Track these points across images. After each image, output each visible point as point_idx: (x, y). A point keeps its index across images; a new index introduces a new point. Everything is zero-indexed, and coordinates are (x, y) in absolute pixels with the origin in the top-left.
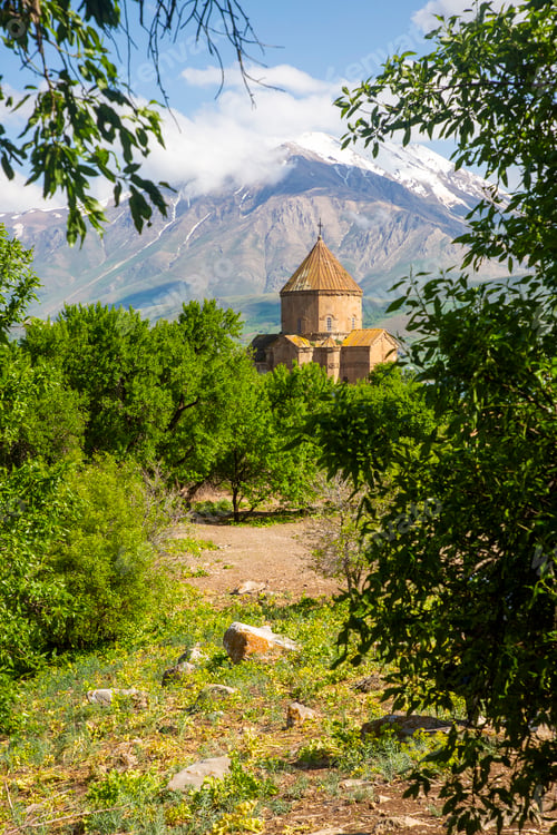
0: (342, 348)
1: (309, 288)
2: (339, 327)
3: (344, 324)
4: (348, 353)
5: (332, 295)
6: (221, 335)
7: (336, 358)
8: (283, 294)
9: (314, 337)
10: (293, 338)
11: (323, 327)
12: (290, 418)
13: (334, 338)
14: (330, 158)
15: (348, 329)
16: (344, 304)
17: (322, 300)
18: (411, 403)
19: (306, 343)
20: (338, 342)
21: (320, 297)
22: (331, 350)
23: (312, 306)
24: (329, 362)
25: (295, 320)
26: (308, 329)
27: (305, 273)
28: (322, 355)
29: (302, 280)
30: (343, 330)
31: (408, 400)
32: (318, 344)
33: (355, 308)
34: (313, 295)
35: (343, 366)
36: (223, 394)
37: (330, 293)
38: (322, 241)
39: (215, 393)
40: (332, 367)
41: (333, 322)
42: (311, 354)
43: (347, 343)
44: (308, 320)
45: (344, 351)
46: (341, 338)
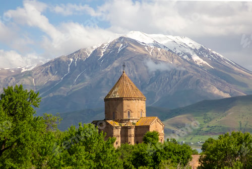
0: (136, 126)
1: (118, 97)
2: (134, 116)
3: (136, 114)
4: (138, 129)
5: (130, 100)
6: (26, 105)
7: (132, 132)
8: (106, 100)
9: (121, 121)
10: (111, 122)
11: (125, 116)
12: (74, 155)
13: (131, 121)
14: (143, 43)
15: (138, 117)
16: (137, 104)
17: (125, 102)
18: (165, 153)
19: (117, 124)
20: (133, 124)
21: (124, 101)
22: (130, 128)
23: (120, 105)
24: (129, 134)
25: (112, 113)
26: (118, 117)
27: (116, 89)
28: (125, 130)
29: (115, 93)
30: (136, 117)
31: (163, 151)
32: (123, 125)
33: (142, 107)
34: (120, 100)
35: (136, 136)
36: (24, 139)
37: (129, 99)
38: (124, 73)
39: (19, 139)
40: (131, 136)
41: (131, 113)
42: (120, 130)
43: (138, 124)
44: (118, 112)
45: (136, 128)
46: (135, 122)
